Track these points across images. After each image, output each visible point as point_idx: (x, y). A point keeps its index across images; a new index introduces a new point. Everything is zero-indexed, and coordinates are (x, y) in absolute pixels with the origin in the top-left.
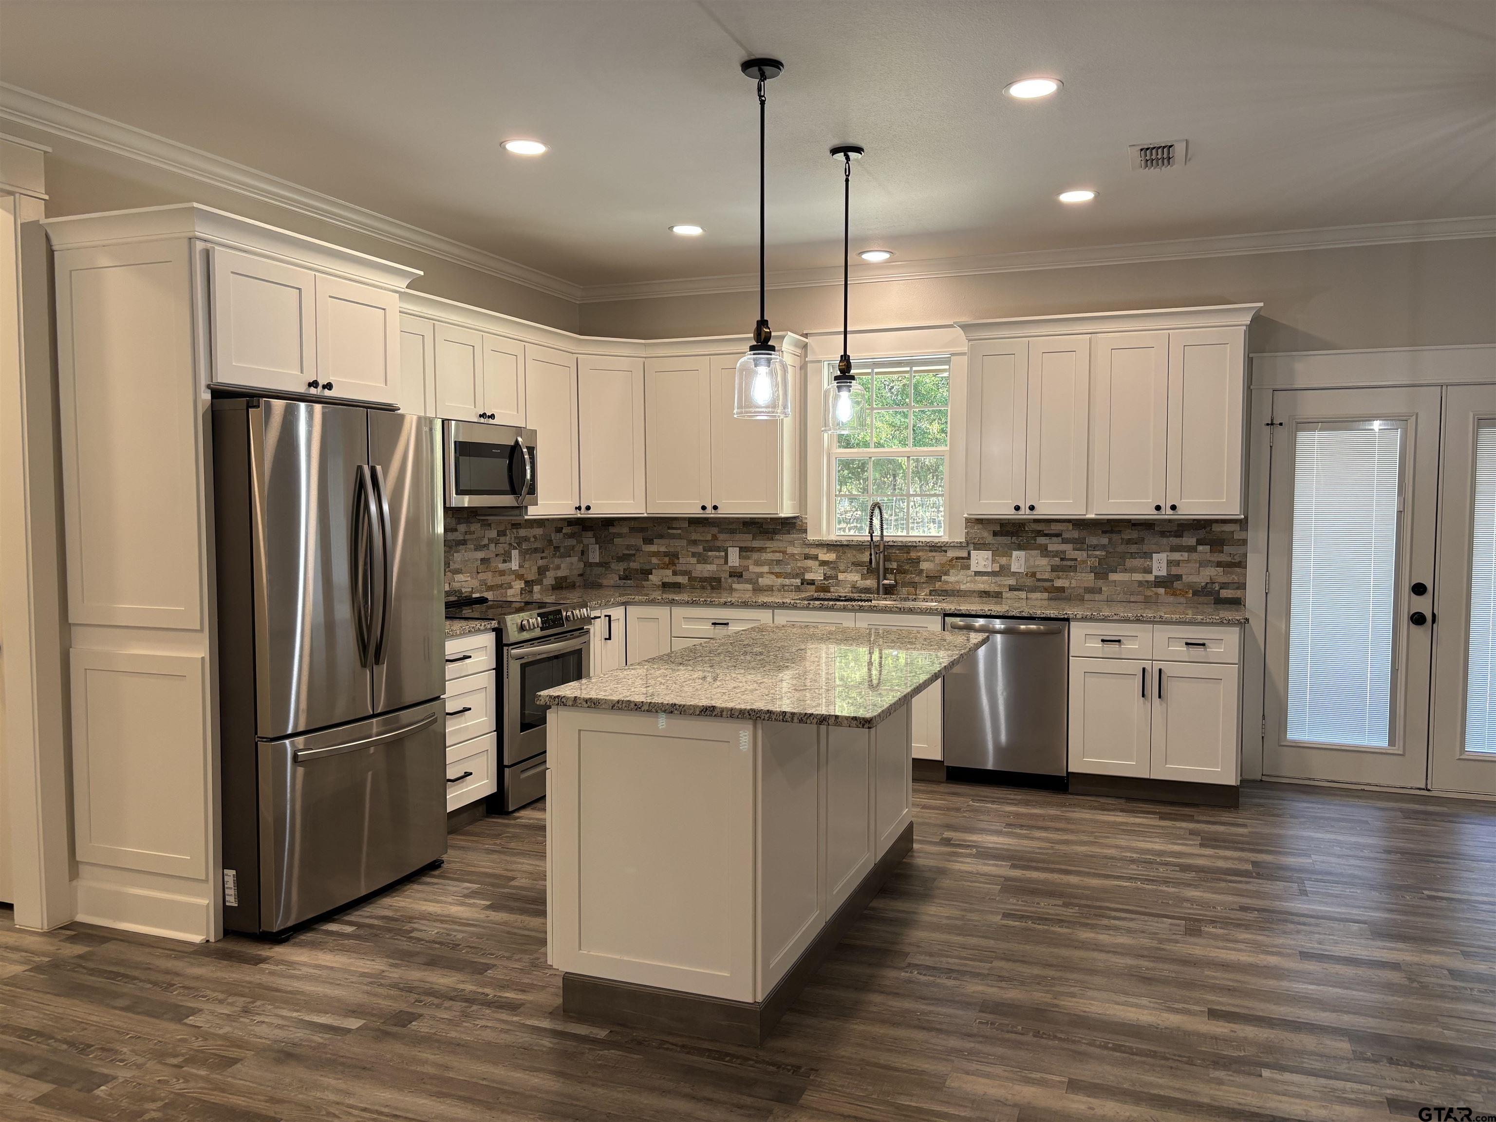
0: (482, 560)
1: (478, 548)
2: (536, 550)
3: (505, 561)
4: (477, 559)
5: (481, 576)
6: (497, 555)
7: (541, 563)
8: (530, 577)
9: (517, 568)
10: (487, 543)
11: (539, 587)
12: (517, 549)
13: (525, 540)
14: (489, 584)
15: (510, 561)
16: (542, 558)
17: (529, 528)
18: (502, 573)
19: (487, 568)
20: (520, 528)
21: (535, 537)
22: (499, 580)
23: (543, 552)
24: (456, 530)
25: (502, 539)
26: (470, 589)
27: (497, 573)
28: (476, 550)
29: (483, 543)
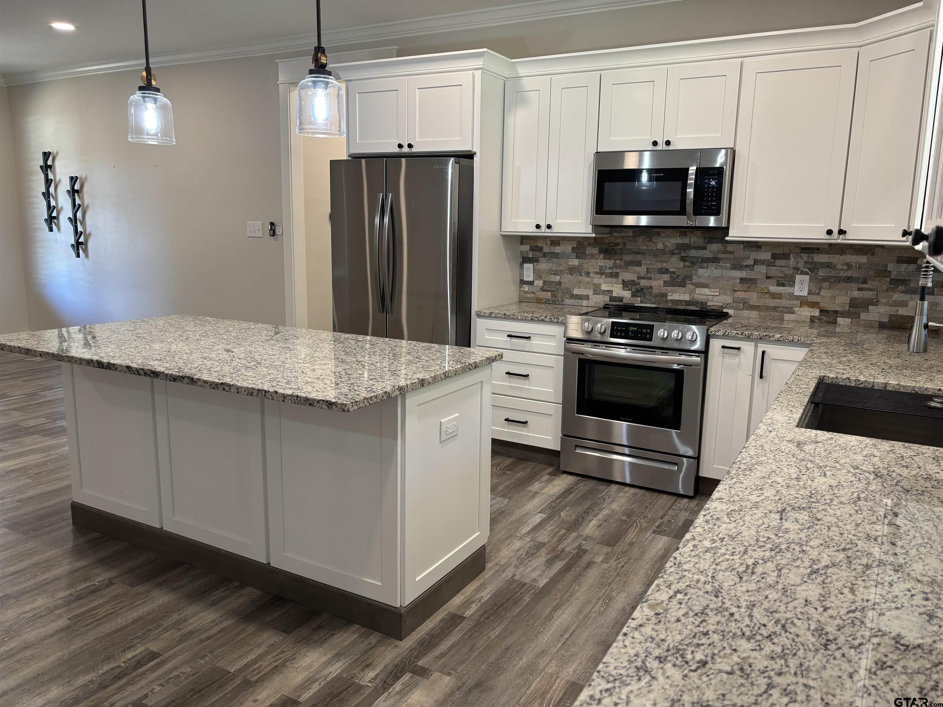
0: (742, 279)
1: (737, 267)
2: (849, 279)
3: (780, 284)
4: (734, 278)
5: (737, 294)
6: (768, 278)
7: (856, 294)
8: (831, 307)
9: (805, 293)
10: (752, 263)
11: (848, 320)
12: (808, 274)
13: (828, 266)
14: (751, 304)
15: (793, 285)
16: (859, 289)
17: (837, 253)
18: (777, 296)
19: (749, 287)
20: (818, 253)
21: (849, 266)
22: (772, 303)
23: (865, 282)
24: (704, 248)
25: (779, 262)
26: (721, 304)
27: (767, 296)
28: (731, 269)
29: (745, 263)
